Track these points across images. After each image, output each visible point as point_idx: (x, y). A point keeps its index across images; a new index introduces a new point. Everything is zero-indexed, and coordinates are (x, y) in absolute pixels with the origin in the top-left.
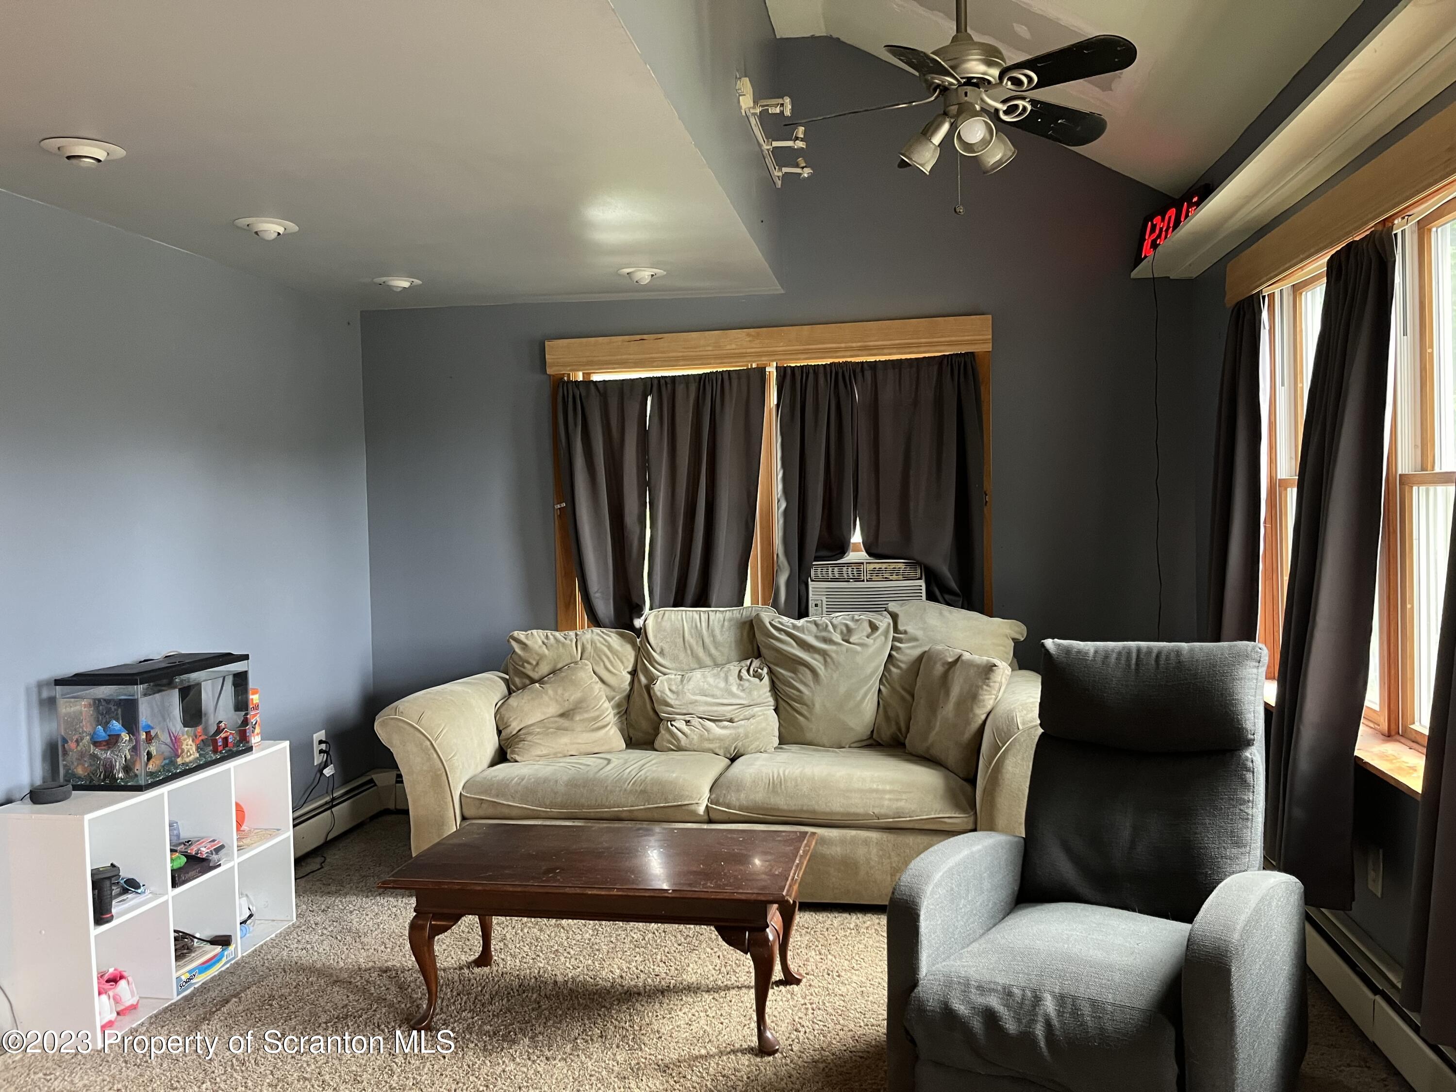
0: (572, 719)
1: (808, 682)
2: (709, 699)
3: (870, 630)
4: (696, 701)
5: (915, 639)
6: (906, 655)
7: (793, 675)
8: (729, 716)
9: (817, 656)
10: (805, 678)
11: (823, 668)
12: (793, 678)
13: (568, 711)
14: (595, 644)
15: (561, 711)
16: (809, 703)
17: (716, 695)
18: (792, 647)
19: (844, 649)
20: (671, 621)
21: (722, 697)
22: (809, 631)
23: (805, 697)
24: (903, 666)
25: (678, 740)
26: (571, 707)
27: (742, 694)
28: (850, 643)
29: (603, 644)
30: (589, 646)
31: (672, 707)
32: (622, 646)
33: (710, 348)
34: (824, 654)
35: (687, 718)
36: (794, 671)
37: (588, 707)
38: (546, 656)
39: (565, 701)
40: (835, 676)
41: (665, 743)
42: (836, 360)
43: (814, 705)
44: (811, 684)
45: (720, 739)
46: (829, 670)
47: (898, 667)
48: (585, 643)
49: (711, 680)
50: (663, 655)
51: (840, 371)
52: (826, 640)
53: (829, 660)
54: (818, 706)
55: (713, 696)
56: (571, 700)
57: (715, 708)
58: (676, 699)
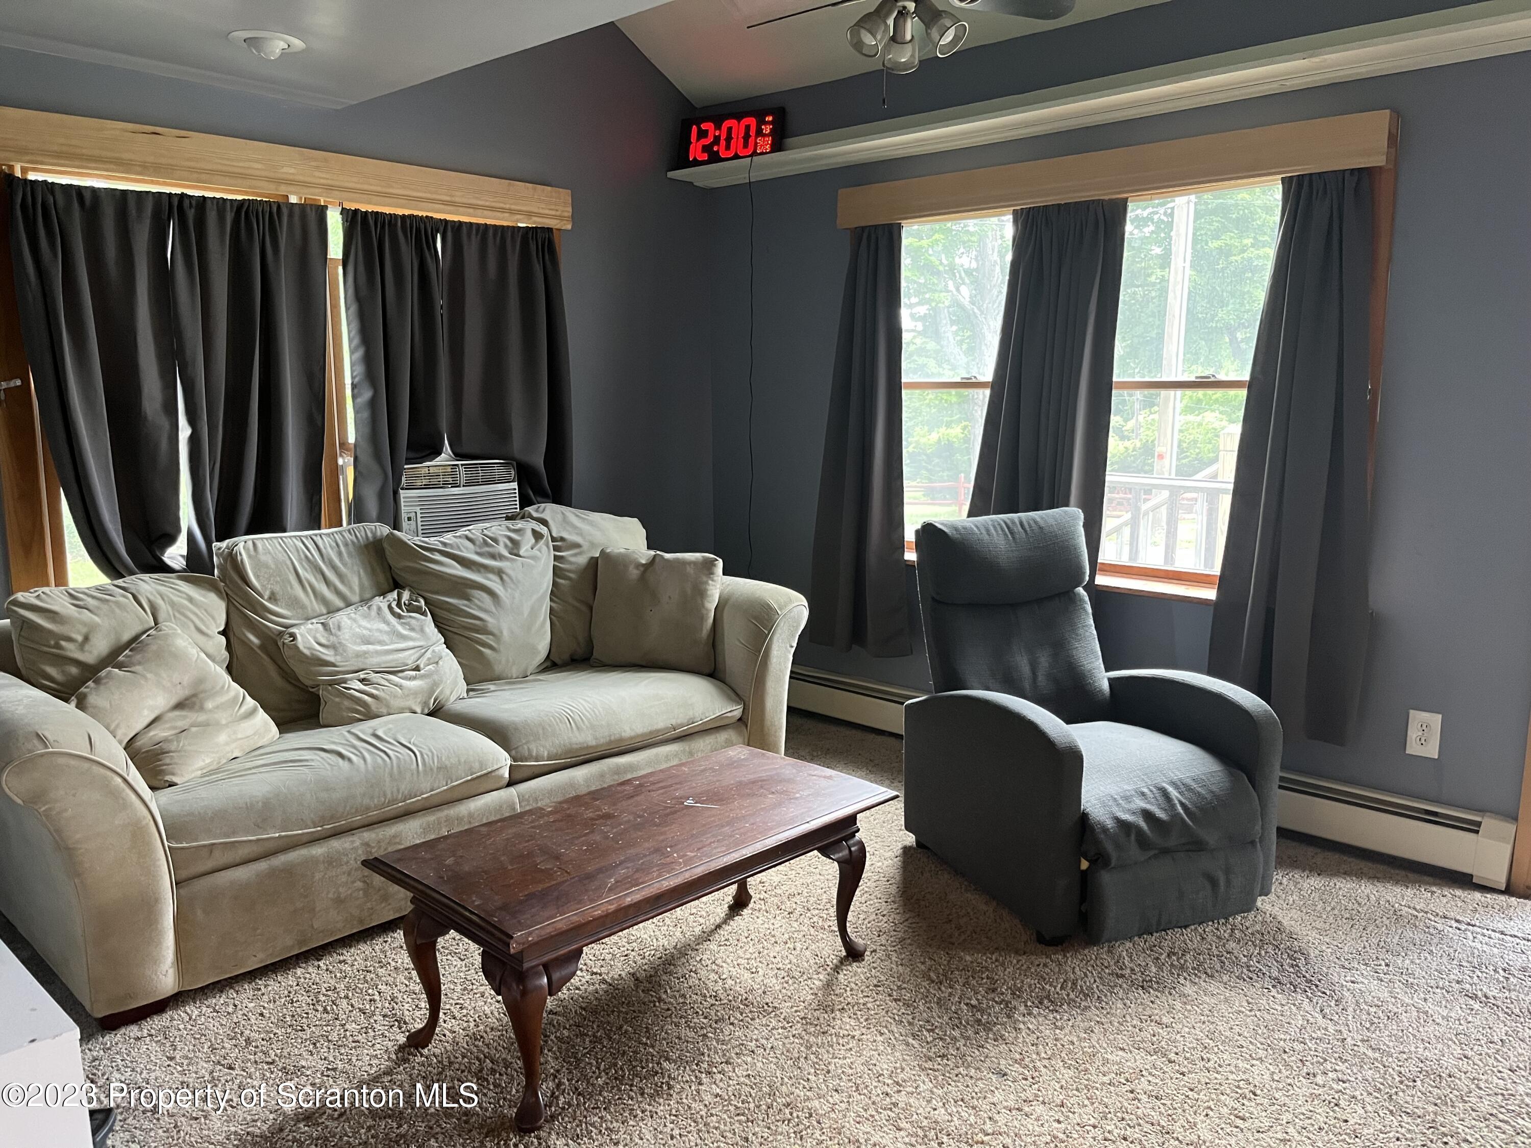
0: (202, 709)
1: (487, 607)
2: (378, 648)
3: (533, 541)
4: (365, 653)
5: (577, 546)
6: (571, 563)
7: (466, 602)
8: (411, 663)
9: (491, 576)
10: (482, 602)
11: (501, 588)
12: (466, 606)
13: (186, 699)
14: (168, 597)
15: (173, 701)
16: (495, 631)
17: (384, 641)
18: (455, 568)
19: (519, 564)
20: (270, 553)
21: (392, 643)
22: (467, 548)
23: (490, 625)
24: (572, 575)
25: (365, 704)
26: (187, 692)
27: (413, 634)
28: (520, 556)
29: (181, 597)
30: (159, 602)
31: (334, 665)
32: (204, 596)
33: (259, 166)
34: (500, 573)
35: (362, 675)
36: (468, 598)
37: (213, 688)
38: (98, 625)
39: (176, 685)
40: (517, 595)
41: (345, 714)
42: (416, 213)
43: (501, 632)
44: (494, 609)
45: (415, 693)
46: (509, 590)
47: (569, 579)
48: (152, 598)
49: (364, 623)
50: (276, 600)
51: (422, 226)
52: (493, 556)
53: (504, 577)
54: (506, 633)
55: (380, 643)
56: (185, 683)
57: (390, 657)
58: (336, 655)
